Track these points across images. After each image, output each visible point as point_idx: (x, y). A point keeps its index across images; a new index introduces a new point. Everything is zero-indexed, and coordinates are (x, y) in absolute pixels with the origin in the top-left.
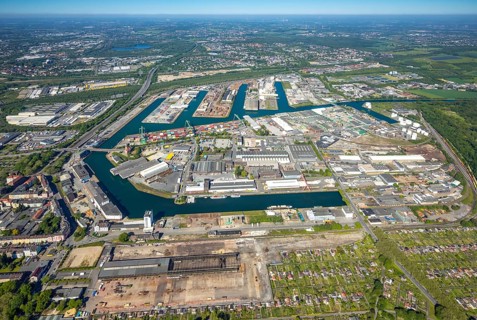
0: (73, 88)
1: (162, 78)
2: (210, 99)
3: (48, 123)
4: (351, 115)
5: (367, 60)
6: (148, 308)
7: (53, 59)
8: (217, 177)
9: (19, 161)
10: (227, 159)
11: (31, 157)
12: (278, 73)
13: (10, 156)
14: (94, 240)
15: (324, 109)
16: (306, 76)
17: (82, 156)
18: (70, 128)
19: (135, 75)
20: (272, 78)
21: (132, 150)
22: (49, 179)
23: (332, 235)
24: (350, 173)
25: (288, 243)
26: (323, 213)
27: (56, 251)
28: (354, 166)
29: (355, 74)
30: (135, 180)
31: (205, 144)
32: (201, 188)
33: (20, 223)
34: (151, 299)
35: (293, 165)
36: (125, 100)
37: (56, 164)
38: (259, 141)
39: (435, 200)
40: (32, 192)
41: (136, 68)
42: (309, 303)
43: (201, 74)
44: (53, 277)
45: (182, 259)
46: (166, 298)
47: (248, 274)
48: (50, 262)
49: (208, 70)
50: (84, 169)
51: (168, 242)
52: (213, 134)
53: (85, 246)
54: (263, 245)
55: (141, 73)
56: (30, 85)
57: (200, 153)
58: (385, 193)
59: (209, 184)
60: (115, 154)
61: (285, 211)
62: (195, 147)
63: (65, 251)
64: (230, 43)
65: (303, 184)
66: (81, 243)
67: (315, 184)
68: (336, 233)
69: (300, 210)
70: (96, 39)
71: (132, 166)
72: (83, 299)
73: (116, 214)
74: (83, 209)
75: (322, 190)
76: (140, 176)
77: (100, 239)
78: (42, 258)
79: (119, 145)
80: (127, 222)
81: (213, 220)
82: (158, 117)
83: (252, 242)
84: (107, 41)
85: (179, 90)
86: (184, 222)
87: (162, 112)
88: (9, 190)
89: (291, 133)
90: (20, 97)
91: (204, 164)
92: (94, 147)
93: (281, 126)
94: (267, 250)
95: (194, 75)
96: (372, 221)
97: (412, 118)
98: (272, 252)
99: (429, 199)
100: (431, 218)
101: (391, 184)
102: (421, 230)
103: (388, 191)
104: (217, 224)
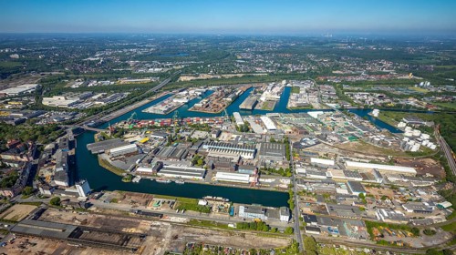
0: (107, 82)
1: (183, 78)
2: (213, 97)
3: (69, 105)
4: (348, 121)
5: (400, 71)
8: (172, 163)
10: (195, 148)
15: (321, 113)
17: (75, 131)
18: (83, 111)
19: (161, 75)
20: (284, 82)
21: (116, 132)
23: (254, 236)
24: (312, 176)
25: (200, 234)
26: (255, 211)
28: (322, 169)
29: (378, 83)
30: (102, 156)
31: (183, 134)
35: (254, 161)
38: (235, 136)
39: (404, 219)
41: (166, 70)
43: (219, 77)
45: (91, 230)
49: (227, 74)
52: (194, 126)
53: (25, 203)
54: (176, 231)
55: (168, 73)
56: (78, 78)
57: (172, 141)
58: (343, 202)
59: (159, 166)
60: (102, 133)
61: (217, 203)
62: (172, 134)
63: (8, 205)
65: (252, 179)
66: (24, 200)
67: (268, 182)
68: (259, 235)
69: (235, 205)
70: (150, 48)
71: (107, 144)
75: (271, 189)
76: (109, 153)
77: (41, 200)
80: (69, 189)
81: (144, 200)
82: (157, 109)
83: (166, 227)
84: (158, 50)
85: (190, 88)
86: (117, 198)
87: (164, 104)
89: (272, 132)
91: (168, 150)
92: (89, 126)
93: (265, 125)
95: (212, 77)
96: (308, 228)
97: (424, 129)
98: (181, 239)
99: (398, 217)
100: (387, 238)
101: (357, 194)
102: (367, 251)
103: (348, 201)
104: (146, 203)
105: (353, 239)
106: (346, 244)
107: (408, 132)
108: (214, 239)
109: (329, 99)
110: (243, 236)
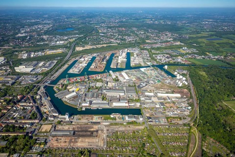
0: (40, 54)
1: (78, 49)
2: (97, 61)
3: (31, 71)
4: (156, 72)
6: (66, 147)
7: (31, 36)
8: (95, 100)
9: (21, 89)
10: (100, 92)
11: (25, 88)
12: (129, 47)
13: (18, 86)
14: (49, 122)
15: (145, 68)
16: (142, 49)
17: (44, 88)
18: (40, 74)
19: (66, 47)
20: (126, 50)
21: (63, 86)
22: (32, 97)
23: (133, 126)
24: (147, 101)
25: (116, 128)
26: (131, 117)
27: (37, 126)
28: (149, 97)
30: (64, 100)
31: (92, 85)
32: (88, 105)
33: (24, 114)
34: (67, 144)
35: (125, 96)
36: (61, 60)
37: (35, 91)
38: (114, 84)
40: (27, 103)
41: (66, 42)
42: (119, 149)
43: (95, 47)
44: (36, 134)
45: (78, 131)
46: (72, 144)
47: (100, 138)
48: (35, 129)
49: (99, 44)
50: (45, 94)
51: (74, 125)
52: (95, 80)
53: (46, 124)
54: (107, 128)
55: (68, 45)
56: (22, 51)
57: (89, 89)
58: (158, 111)
59: (91, 103)
60: (57, 87)
61: (117, 116)
62: (88, 85)
63: (40, 126)
64: (110, 28)
65: (127, 105)
67: (133, 105)
69: (124, 116)
70: (49, 24)
71: (62, 93)
72: (46, 143)
73: (56, 113)
74: (45, 110)
76: (66, 98)
77: (51, 122)
78: (33, 127)
79: (58, 84)
80: (60, 116)
81: (91, 118)
82: (74, 70)
83: (103, 127)
84: (54, 25)
85: (84, 56)
86: (80, 118)
87: (76, 67)
88: (19, 101)
89: (128, 81)
90: (19, 57)
91: (90, 94)
92: (49, 84)
93: (125, 76)
94: (108, 130)
95: (91, 47)
96: (149, 122)
97: (183, 75)
98: (110, 131)
99: (175, 114)
100: (173, 122)
101: (162, 107)
102: (167, 127)
103: (160, 110)
104: (92, 119)
105: (163, 124)
106: (161, 125)
107: (179, 77)
108: (120, 129)
109: (147, 59)
110: (129, 127)
